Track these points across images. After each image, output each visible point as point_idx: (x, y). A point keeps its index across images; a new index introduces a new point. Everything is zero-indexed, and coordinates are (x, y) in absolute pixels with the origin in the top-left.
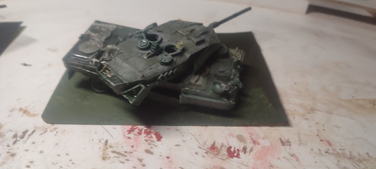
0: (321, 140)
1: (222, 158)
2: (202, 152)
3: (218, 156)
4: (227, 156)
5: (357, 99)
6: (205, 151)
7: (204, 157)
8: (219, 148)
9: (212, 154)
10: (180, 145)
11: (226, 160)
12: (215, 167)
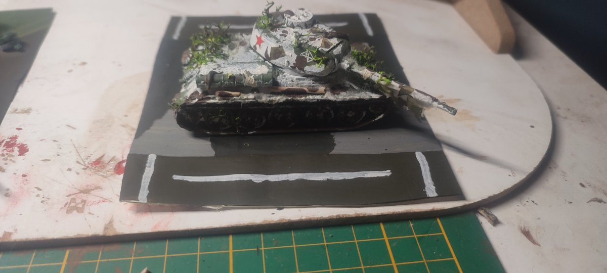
1: (105, 175)
2: (79, 168)
3: (99, 173)
4: (113, 173)
6: (83, 167)
7: (78, 173)
8: (106, 162)
9: (92, 171)
10: (49, 160)
11: (109, 178)
12: (88, 185)
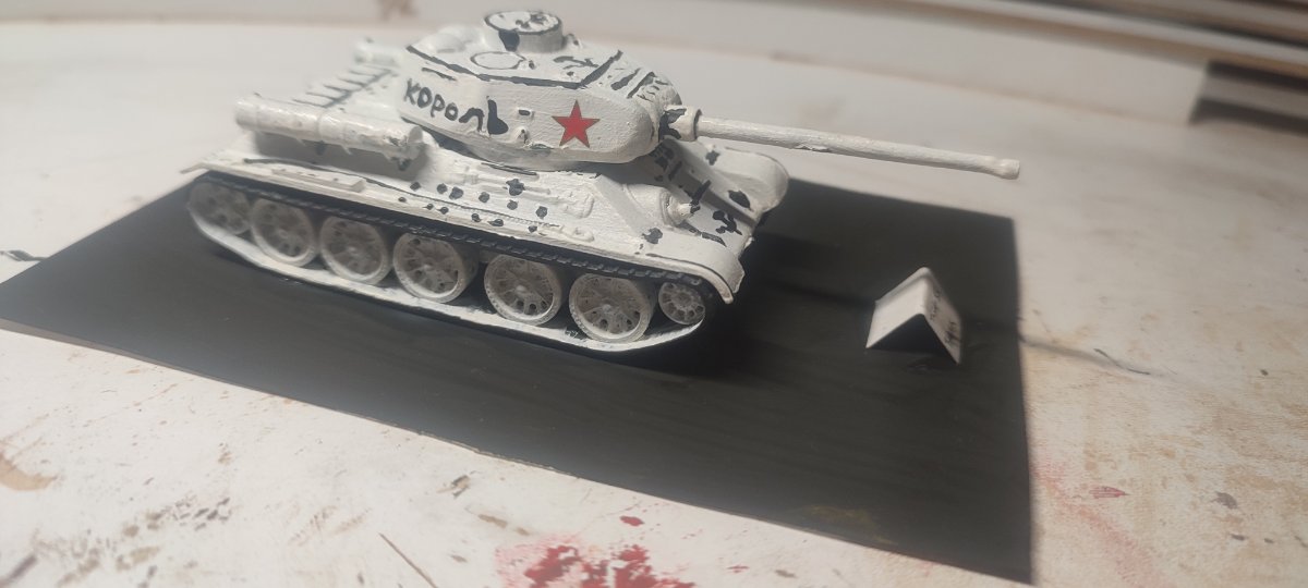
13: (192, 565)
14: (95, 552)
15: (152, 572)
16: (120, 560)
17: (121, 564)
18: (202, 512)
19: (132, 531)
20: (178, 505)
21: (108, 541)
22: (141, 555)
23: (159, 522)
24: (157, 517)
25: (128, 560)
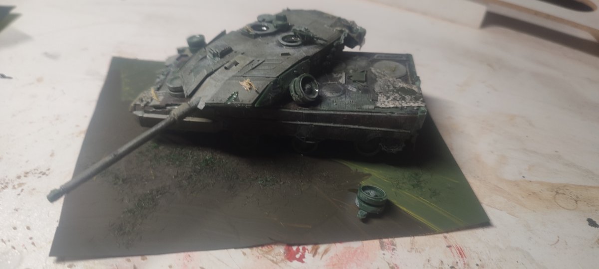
0: (449, 247)
1: (275, 259)
3: (268, 256)
4: (283, 258)
5: (530, 181)
11: (280, 264)
13: (34, 189)
14: (7, 183)
15: (22, 190)
16: (14, 186)
17: (14, 187)
18: (41, 172)
19: (19, 177)
20: (35, 170)
21: (11, 180)
22: (20, 185)
23: (27, 175)
24: (27, 173)
25: (16, 186)
